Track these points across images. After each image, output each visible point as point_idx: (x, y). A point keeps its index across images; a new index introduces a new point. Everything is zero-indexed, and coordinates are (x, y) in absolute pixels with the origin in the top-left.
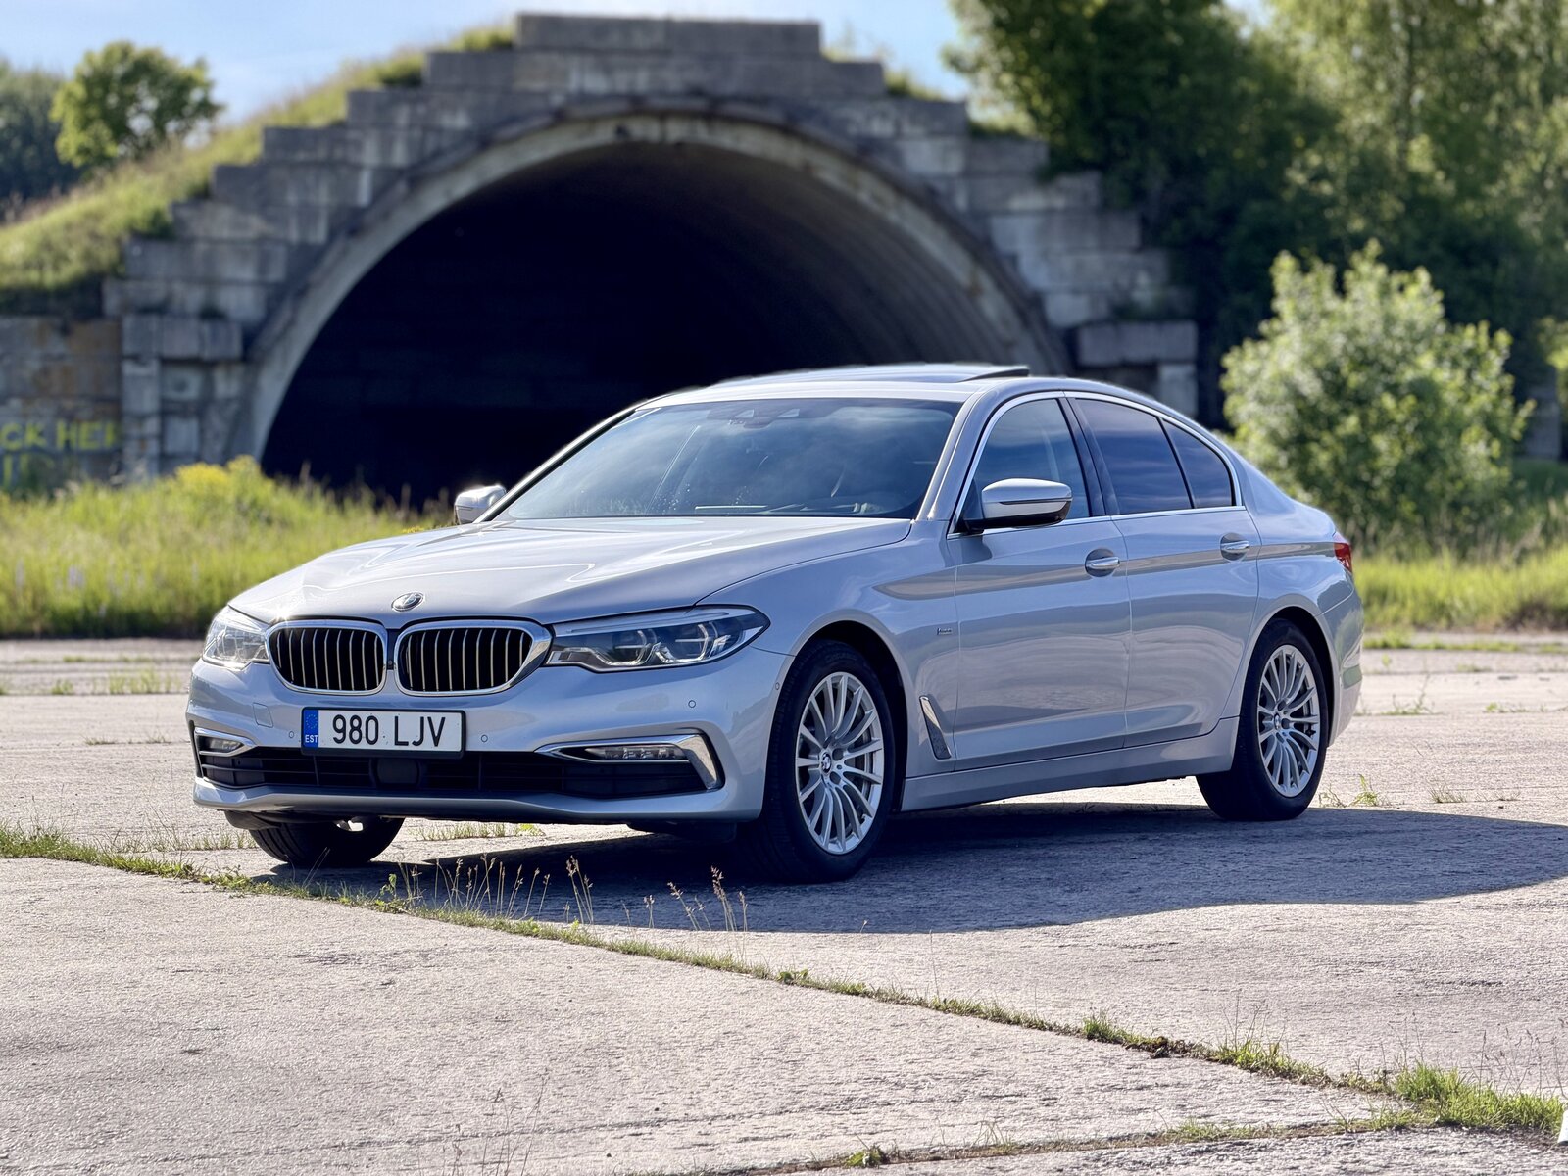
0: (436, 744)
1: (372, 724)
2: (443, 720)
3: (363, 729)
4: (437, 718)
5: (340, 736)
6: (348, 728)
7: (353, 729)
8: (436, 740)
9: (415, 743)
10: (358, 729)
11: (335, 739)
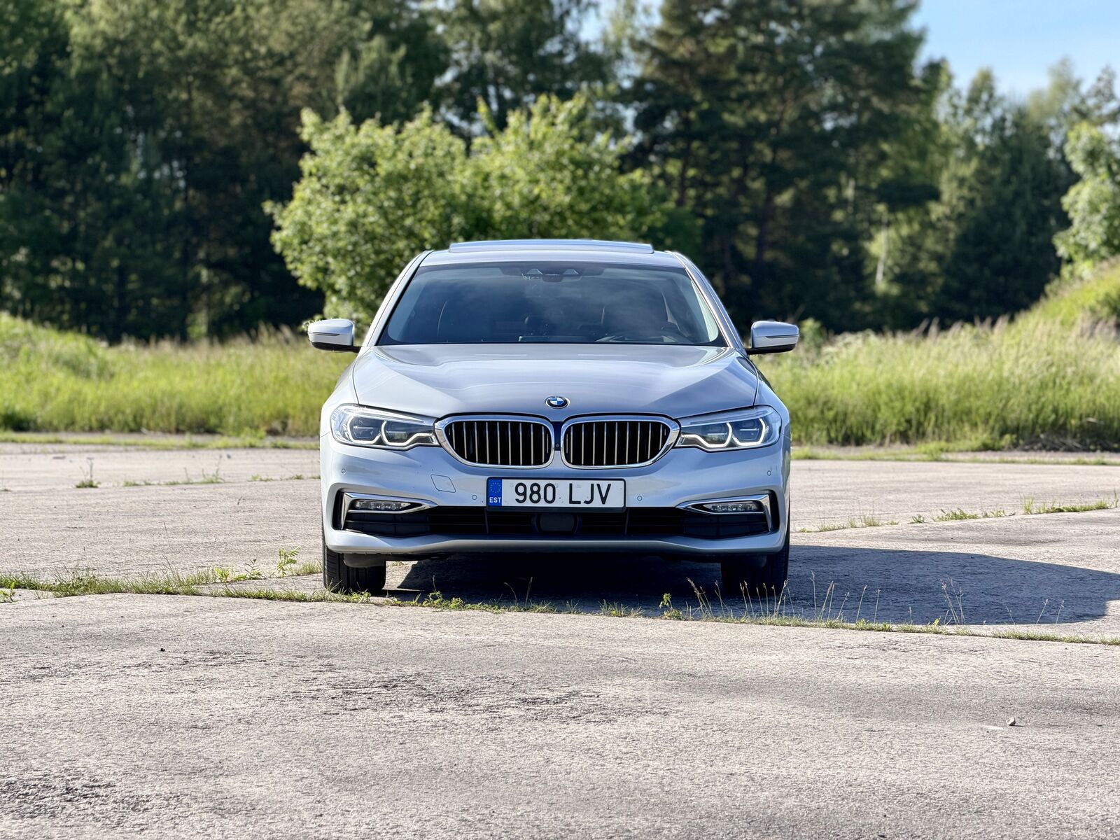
0: (604, 502)
1: (550, 489)
2: (609, 485)
3: (542, 492)
4: (604, 485)
5: (521, 498)
6: (529, 492)
7: (533, 492)
8: (604, 500)
9: (586, 502)
10: (538, 493)
11: (517, 500)
